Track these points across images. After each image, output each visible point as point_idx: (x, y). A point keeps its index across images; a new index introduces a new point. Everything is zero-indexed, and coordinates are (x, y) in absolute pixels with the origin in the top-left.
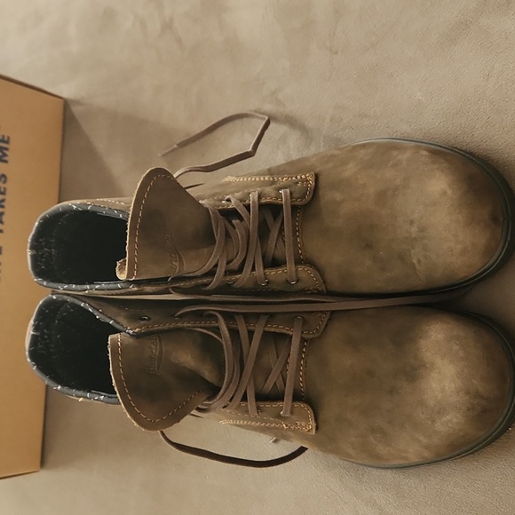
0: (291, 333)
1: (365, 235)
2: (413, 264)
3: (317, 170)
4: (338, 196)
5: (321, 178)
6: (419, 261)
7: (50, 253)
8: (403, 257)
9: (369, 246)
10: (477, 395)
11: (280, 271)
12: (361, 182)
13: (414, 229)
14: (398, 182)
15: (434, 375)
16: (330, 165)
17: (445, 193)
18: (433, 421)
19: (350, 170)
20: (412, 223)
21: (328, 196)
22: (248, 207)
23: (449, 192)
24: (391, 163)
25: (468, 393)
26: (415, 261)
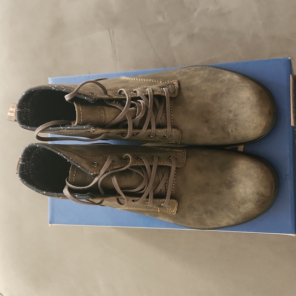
0: (170, 165)
1: (205, 115)
2: (229, 132)
3: (179, 79)
4: (192, 94)
5: (181, 84)
6: (232, 131)
7: (27, 111)
8: (224, 128)
9: (207, 121)
10: (262, 195)
11: (163, 130)
12: (203, 88)
13: (231, 115)
14: (224, 90)
15: (241, 185)
16: (185, 77)
17: (249, 99)
18: (239, 207)
19: (197, 81)
20: (230, 111)
21: (186, 94)
22: (147, 96)
23: (251, 98)
24: (219, 80)
25: (258, 194)
26: (230, 131)
